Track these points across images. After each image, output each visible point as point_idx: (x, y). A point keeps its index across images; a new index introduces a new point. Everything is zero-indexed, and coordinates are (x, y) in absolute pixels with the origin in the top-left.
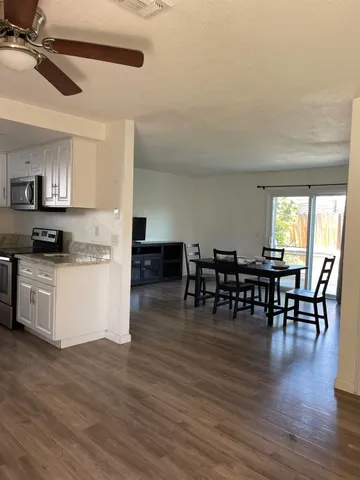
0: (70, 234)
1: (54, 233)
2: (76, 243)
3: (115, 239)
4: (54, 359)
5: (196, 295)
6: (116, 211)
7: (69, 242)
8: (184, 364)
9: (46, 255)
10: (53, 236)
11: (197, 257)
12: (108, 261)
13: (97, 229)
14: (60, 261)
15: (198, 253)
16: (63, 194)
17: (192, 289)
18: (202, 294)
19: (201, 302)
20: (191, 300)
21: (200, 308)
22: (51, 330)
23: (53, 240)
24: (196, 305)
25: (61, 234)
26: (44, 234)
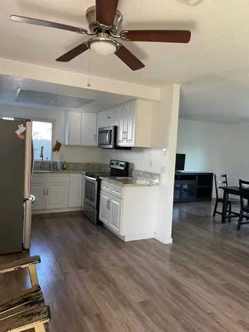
0: (133, 165)
1: (123, 163)
2: (137, 171)
3: (163, 169)
4: (120, 248)
5: (223, 214)
6: (164, 150)
7: (132, 170)
8: (213, 267)
9: (118, 178)
10: (122, 166)
11: (225, 185)
12: (158, 184)
13: (151, 162)
14: (126, 182)
15: (226, 182)
16: (129, 138)
17: (220, 209)
18: (228, 213)
19: (227, 219)
20: (219, 217)
21: (227, 225)
22: (119, 228)
23: (122, 168)
24: (223, 221)
25: (127, 164)
26: (117, 164)
